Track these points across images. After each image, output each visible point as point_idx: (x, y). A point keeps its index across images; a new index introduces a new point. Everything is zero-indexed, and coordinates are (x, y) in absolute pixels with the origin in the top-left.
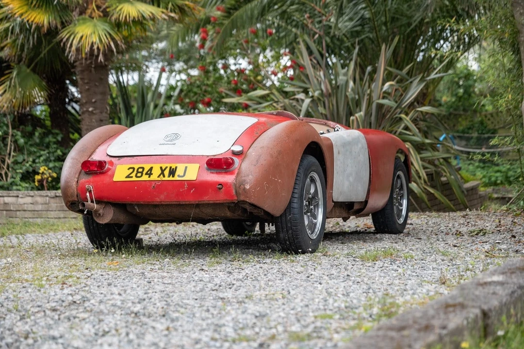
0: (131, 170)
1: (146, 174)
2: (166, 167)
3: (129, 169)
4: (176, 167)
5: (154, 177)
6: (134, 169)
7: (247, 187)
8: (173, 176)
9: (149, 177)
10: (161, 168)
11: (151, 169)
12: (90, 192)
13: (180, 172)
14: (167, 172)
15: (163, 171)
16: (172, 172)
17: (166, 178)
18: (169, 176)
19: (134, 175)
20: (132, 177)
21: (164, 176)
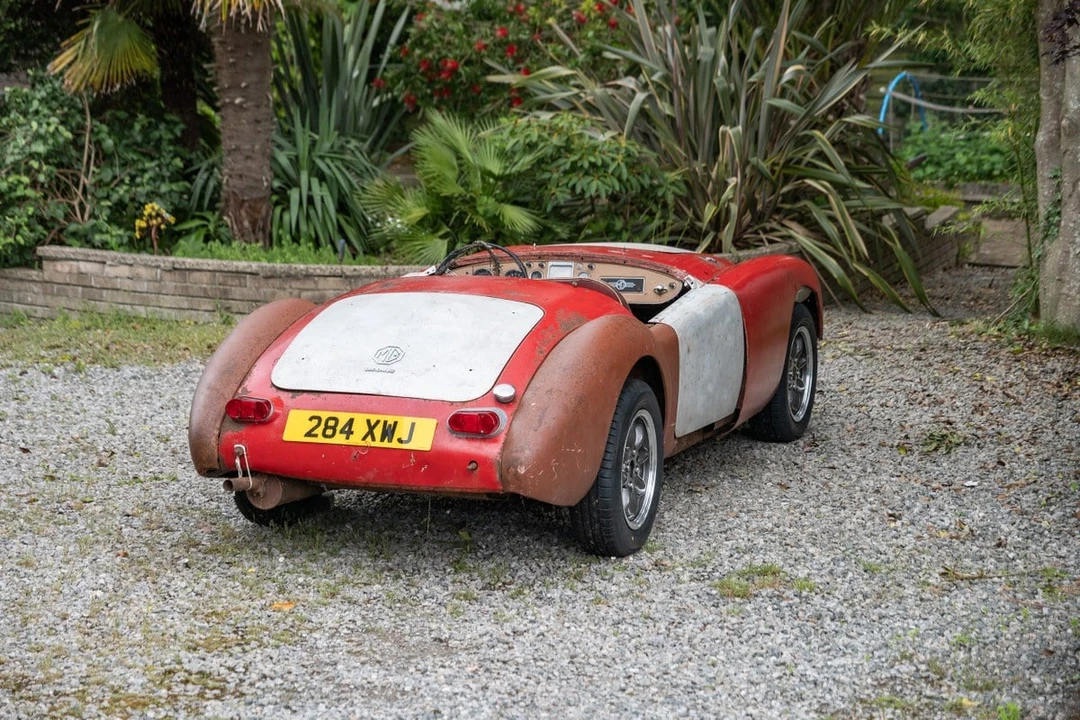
0: (315, 422)
1: (342, 431)
2: (378, 422)
3: (311, 419)
4: (396, 423)
5: (356, 440)
6: (319, 419)
7: (522, 471)
8: (390, 441)
9: (347, 438)
10: (368, 421)
11: (351, 422)
12: (242, 458)
13: (402, 432)
14: (378, 432)
15: (371, 428)
16: (389, 432)
17: (377, 444)
18: (382, 440)
19: (319, 431)
20: (316, 436)
21: (373, 439)
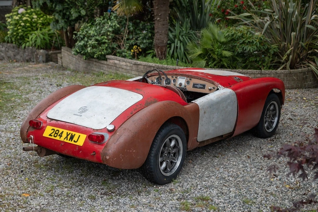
0: (53, 131)
1: (59, 136)
2: (70, 133)
3: (52, 130)
4: (75, 134)
5: (62, 139)
6: (54, 130)
7: (108, 158)
8: (71, 141)
9: (60, 138)
10: (67, 133)
11: (62, 132)
12: (32, 140)
13: (75, 138)
14: (69, 137)
15: (68, 135)
16: (72, 138)
17: (68, 141)
18: (69, 140)
19: (53, 134)
20: (52, 136)
21: (67, 140)
